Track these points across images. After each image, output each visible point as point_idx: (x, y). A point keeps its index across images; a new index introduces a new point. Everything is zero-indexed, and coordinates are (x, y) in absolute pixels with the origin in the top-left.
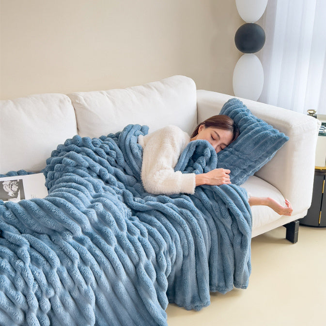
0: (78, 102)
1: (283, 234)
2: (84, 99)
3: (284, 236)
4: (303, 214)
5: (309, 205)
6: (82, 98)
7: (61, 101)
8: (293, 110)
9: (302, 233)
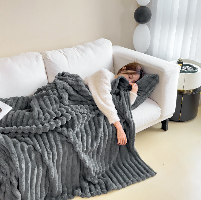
0: (48, 58)
1: (160, 126)
2: (51, 56)
3: (161, 127)
4: (171, 116)
5: (174, 111)
6: (50, 56)
7: (37, 57)
8: (166, 60)
9: (170, 125)
